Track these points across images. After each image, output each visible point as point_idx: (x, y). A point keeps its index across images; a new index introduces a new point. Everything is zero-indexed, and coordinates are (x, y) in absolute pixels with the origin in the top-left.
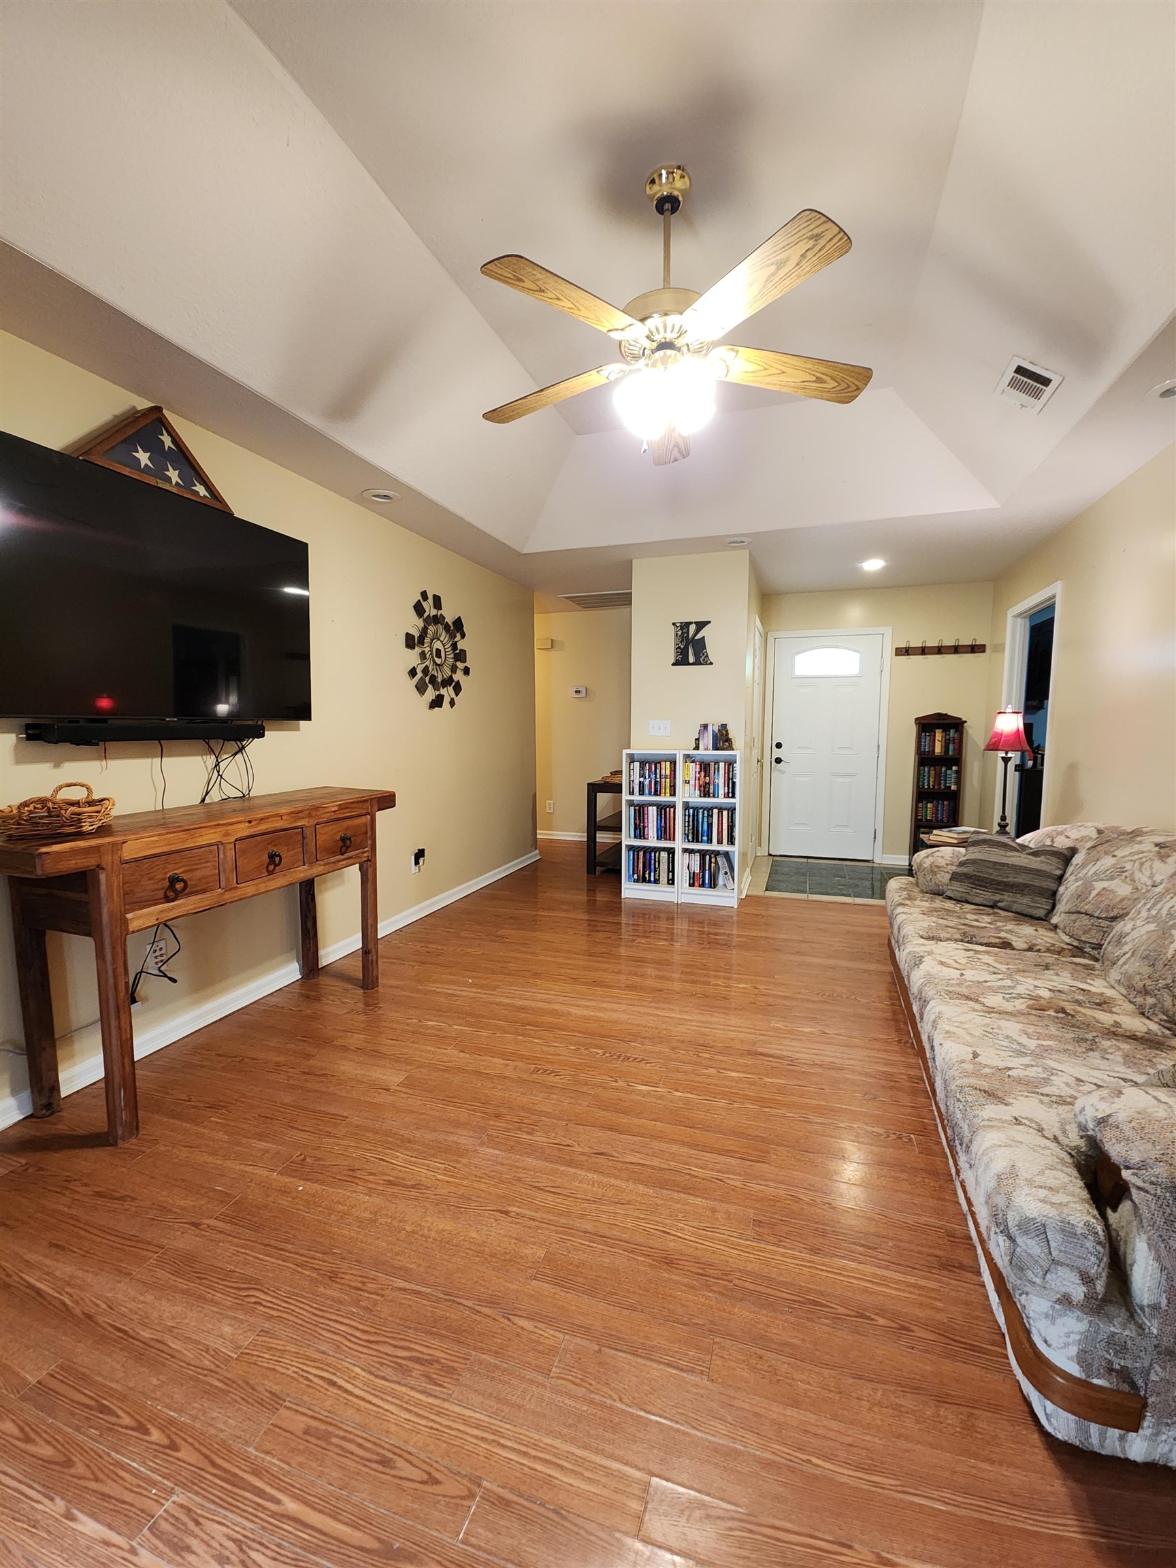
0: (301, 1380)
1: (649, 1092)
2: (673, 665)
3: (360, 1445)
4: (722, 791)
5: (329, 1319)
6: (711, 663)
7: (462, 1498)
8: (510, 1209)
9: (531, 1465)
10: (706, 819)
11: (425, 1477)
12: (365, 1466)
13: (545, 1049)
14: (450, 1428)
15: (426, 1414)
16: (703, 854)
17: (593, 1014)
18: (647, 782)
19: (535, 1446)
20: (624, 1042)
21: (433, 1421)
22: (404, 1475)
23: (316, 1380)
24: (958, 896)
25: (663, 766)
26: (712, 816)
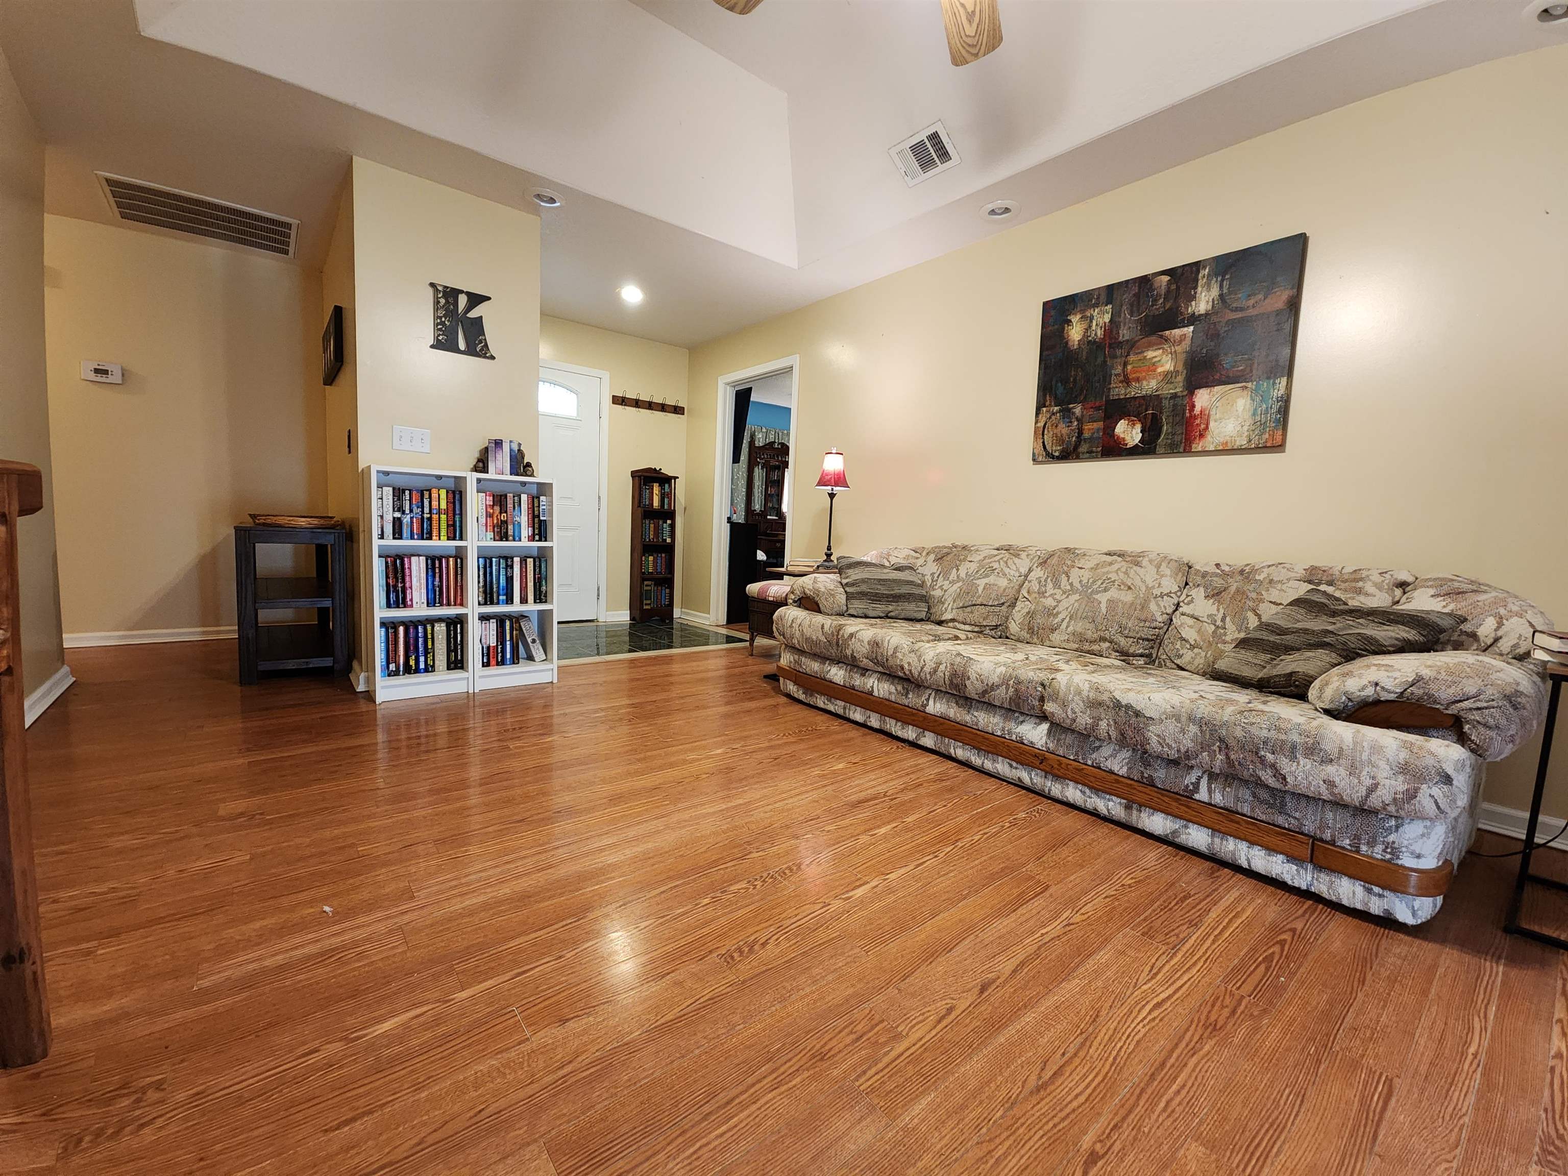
2: (432, 347)
4: (526, 532)
6: (493, 358)
10: (502, 572)
16: (501, 620)
18: (406, 520)
25: (434, 495)
26: (512, 567)
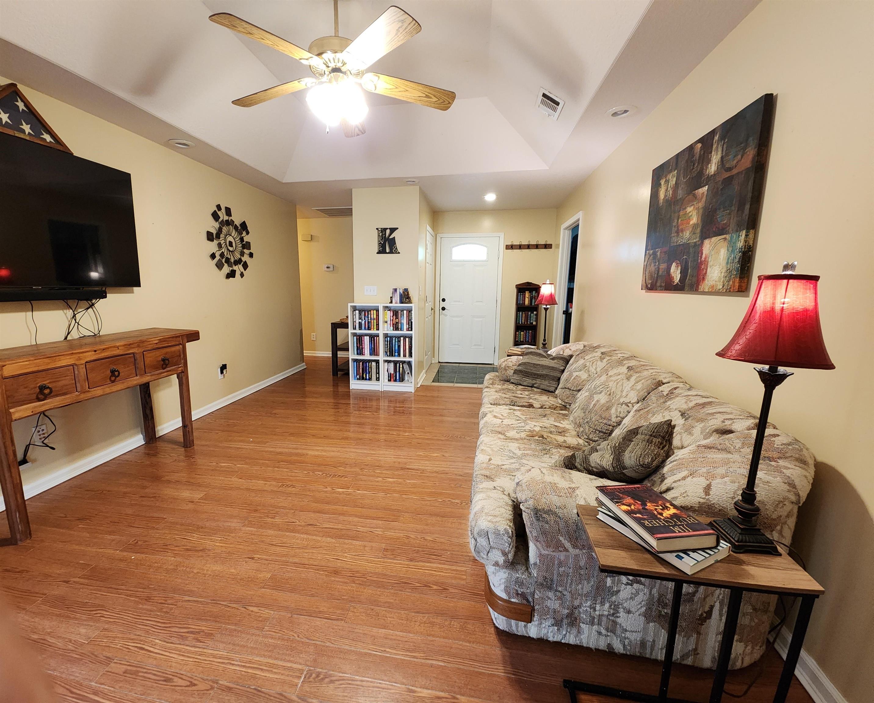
0: (124, 649)
1: (343, 492)
2: (377, 253)
3: (155, 675)
4: (405, 327)
5: (143, 620)
6: (399, 253)
7: (208, 690)
8: (255, 556)
9: (246, 671)
10: (397, 343)
11: (189, 683)
12: (156, 683)
13: (289, 474)
14: (206, 660)
15: (193, 656)
16: (395, 363)
17: (320, 454)
18: (363, 322)
19: (250, 662)
20: (335, 467)
21: (197, 658)
22: (177, 684)
23: (132, 648)
24: (516, 382)
25: (372, 313)
26: (400, 341)
